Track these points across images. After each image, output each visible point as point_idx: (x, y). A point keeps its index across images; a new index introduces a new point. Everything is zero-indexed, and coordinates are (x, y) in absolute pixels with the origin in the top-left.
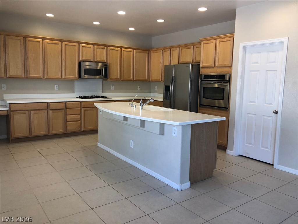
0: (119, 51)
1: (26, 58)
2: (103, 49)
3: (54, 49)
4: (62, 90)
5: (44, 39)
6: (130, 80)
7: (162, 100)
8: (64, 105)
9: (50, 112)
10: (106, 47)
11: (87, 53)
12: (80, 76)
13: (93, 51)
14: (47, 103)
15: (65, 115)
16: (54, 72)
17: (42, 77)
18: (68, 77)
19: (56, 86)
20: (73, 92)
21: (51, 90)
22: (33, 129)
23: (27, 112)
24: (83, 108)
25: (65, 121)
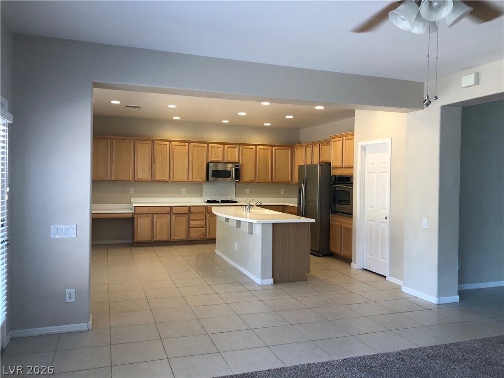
0: (254, 150)
1: (153, 162)
2: (234, 148)
3: (181, 151)
4: (190, 194)
5: (170, 141)
6: (268, 183)
7: (297, 206)
8: (188, 209)
9: (173, 216)
10: (238, 146)
11: (216, 154)
12: (207, 179)
13: (223, 150)
14: (171, 206)
15: (189, 220)
16: (180, 174)
17: (168, 180)
18: (195, 179)
19: (183, 189)
20: (202, 196)
21: (178, 194)
22: (155, 234)
23: (150, 215)
24: (209, 213)
25: (189, 227)
